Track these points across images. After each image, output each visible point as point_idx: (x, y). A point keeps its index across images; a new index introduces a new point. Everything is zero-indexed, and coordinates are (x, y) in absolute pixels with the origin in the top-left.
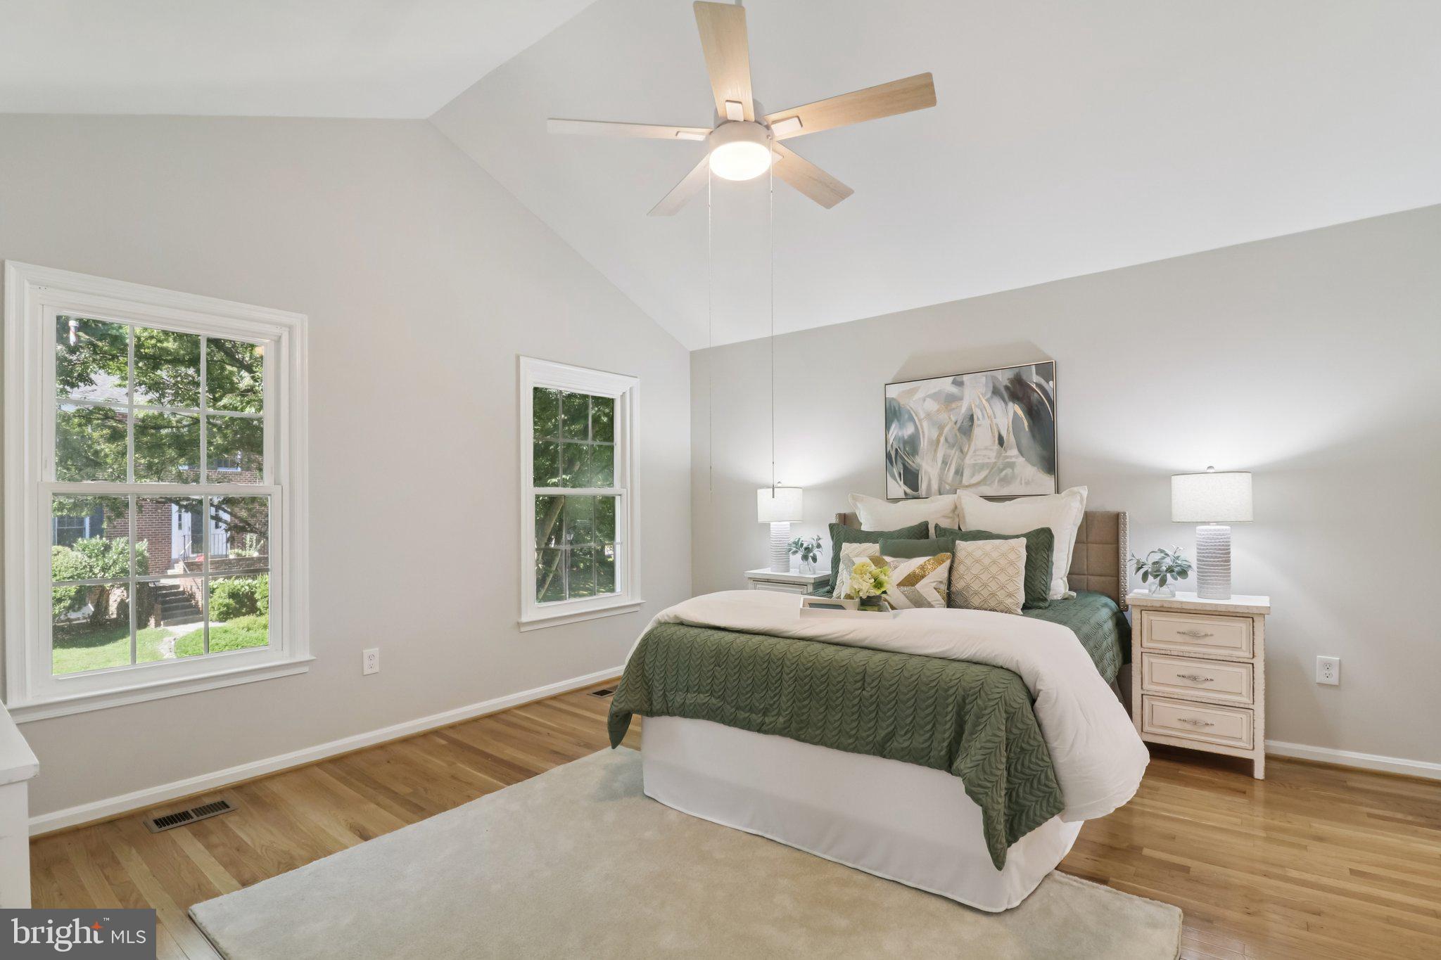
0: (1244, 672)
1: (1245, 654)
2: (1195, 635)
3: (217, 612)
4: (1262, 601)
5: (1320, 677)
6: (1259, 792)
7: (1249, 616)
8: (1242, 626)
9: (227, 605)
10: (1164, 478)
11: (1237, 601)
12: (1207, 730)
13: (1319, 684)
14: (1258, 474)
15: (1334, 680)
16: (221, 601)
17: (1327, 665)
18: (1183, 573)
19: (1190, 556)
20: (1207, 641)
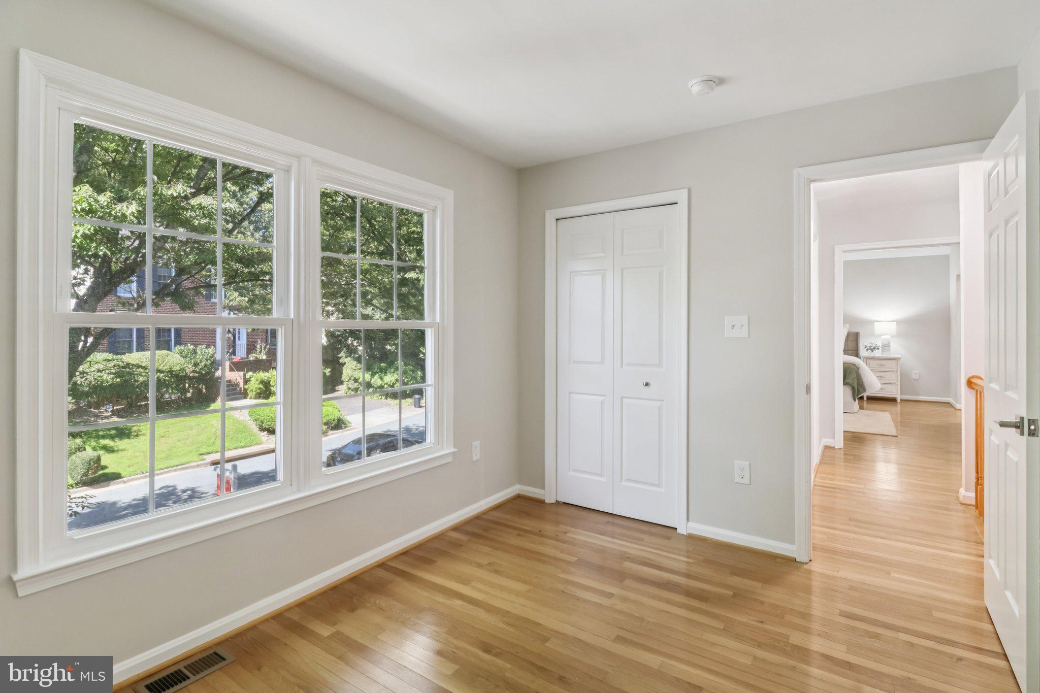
0: (894, 374)
1: (895, 369)
2: (881, 365)
3: (255, 393)
4: (900, 356)
5: (914, 377)
6: (899, 405)
7: (896, 360)
8: (894, 362)
9: (260, 389)
10: (872, 322)
11: (892, 356)
12: (885, 390)
13: (914, 379)
14: (898, 322)
15: (917, 378)
16: (256, 386)
17: (916, 374)
18: (878, 349)
19: (879, 344)
20: (885, 367)
